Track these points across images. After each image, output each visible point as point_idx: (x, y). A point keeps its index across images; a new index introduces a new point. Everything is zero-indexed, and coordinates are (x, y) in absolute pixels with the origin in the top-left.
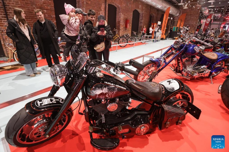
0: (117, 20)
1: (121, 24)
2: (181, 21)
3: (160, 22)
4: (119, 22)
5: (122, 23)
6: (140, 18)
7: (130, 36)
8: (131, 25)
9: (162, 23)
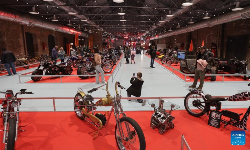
0: (34, 44)
1: (38, 46)
2: (91, 41)
3: (73, 44)
4: (37, 45)
5: (40, 46)
6: (55, 41)
7: (49, 55)
8: (48, 47)
9: (74, 44)
